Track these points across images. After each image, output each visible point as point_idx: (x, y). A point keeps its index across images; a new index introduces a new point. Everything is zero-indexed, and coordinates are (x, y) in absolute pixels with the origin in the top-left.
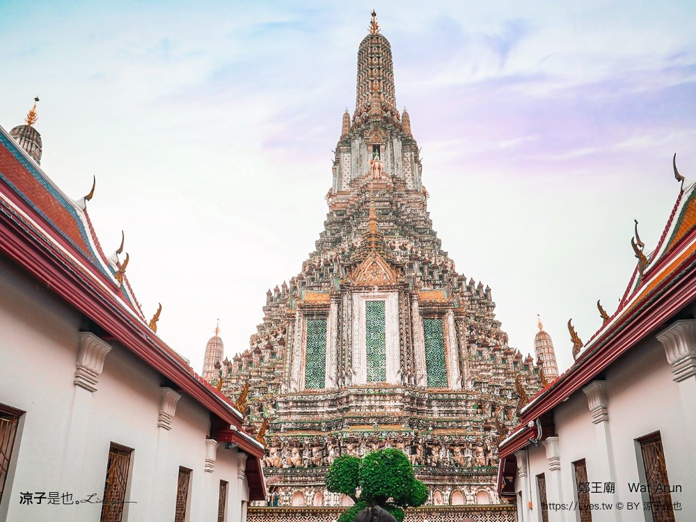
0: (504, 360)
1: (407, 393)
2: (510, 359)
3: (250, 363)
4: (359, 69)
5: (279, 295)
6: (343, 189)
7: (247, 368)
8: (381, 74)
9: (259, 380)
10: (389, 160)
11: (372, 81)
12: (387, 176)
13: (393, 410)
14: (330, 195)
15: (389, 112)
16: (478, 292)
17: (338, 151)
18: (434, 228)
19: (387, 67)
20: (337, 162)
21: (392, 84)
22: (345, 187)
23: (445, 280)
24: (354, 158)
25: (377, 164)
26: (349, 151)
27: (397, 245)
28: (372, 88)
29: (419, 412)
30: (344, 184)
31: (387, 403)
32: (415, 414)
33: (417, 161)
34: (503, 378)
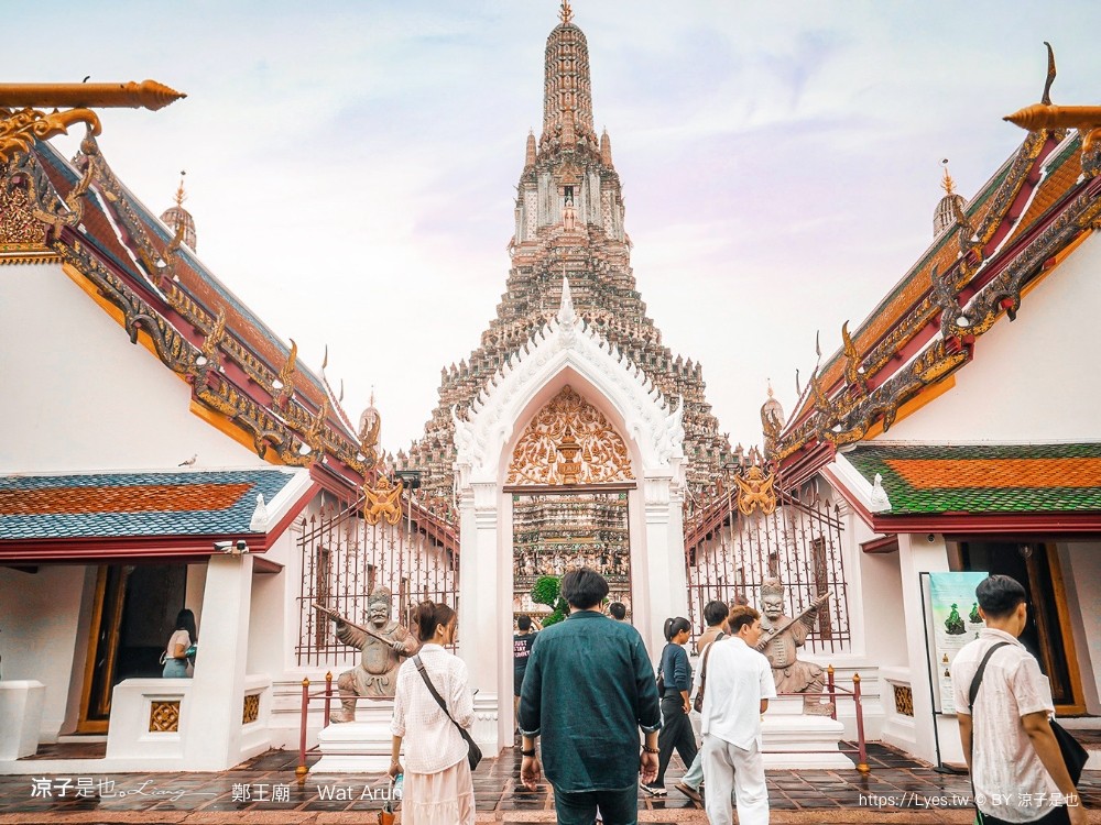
0: (709, 452)
1: (598, 507)
2: (717, 451)
3: (430, 457)
4: (546, 74)
5: (457, 375)
6: (529, 239)
7: (426, 464)
8: (575, 84)
9: (440, 476)
10: (584, 205)
11: (564, 94)
12: (581, 225)
13: (585, 524)
14: (512, 245)
15: (584, 138)
16: (686, 371)
17: (521, 189)
18: (638, 289)
19: (582, 74)
20: (520, 203)
21: (589, 96)
22: (531, 237)
23: (648, 360)
24: (541, 199)
25: (569, 212)
26: (535, 189)
27: (593, 318)
28: (564, 104)
29: (609, 524)
30: (530, 233)
31: (579, 518)
32: (606, 526)
33: (619, 201)
34: (707, 473)
